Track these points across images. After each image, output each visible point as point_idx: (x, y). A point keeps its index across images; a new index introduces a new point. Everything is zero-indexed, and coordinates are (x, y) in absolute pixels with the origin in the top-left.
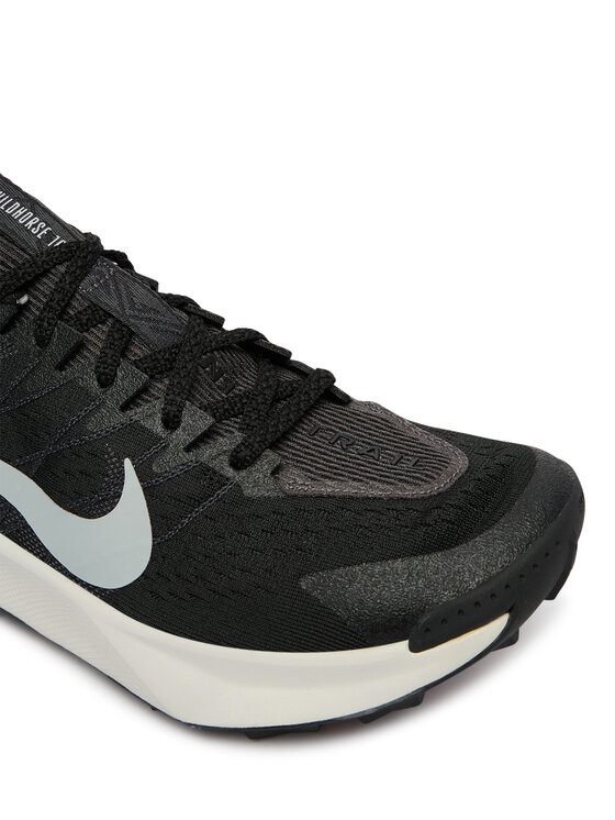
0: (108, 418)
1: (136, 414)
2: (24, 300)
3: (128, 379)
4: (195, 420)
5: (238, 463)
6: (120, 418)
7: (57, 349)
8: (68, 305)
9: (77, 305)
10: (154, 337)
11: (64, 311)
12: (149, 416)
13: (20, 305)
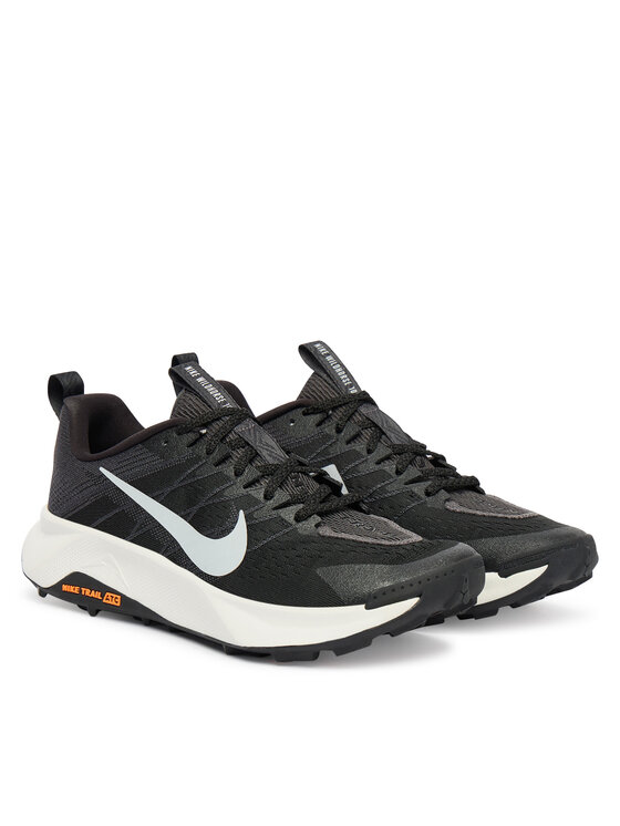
0: (237, 490)
1: (252, 491)
2: (204, 431)
3: (250, 473)
4: (281, 496)
5: (298, 519)
6: (244, 491)
7: (216, 455)
8: (227, 435)
9: (232, 436)
10: (268, 458)
11: (224, 438)
12: (258, 493)
13: (201, 434)
